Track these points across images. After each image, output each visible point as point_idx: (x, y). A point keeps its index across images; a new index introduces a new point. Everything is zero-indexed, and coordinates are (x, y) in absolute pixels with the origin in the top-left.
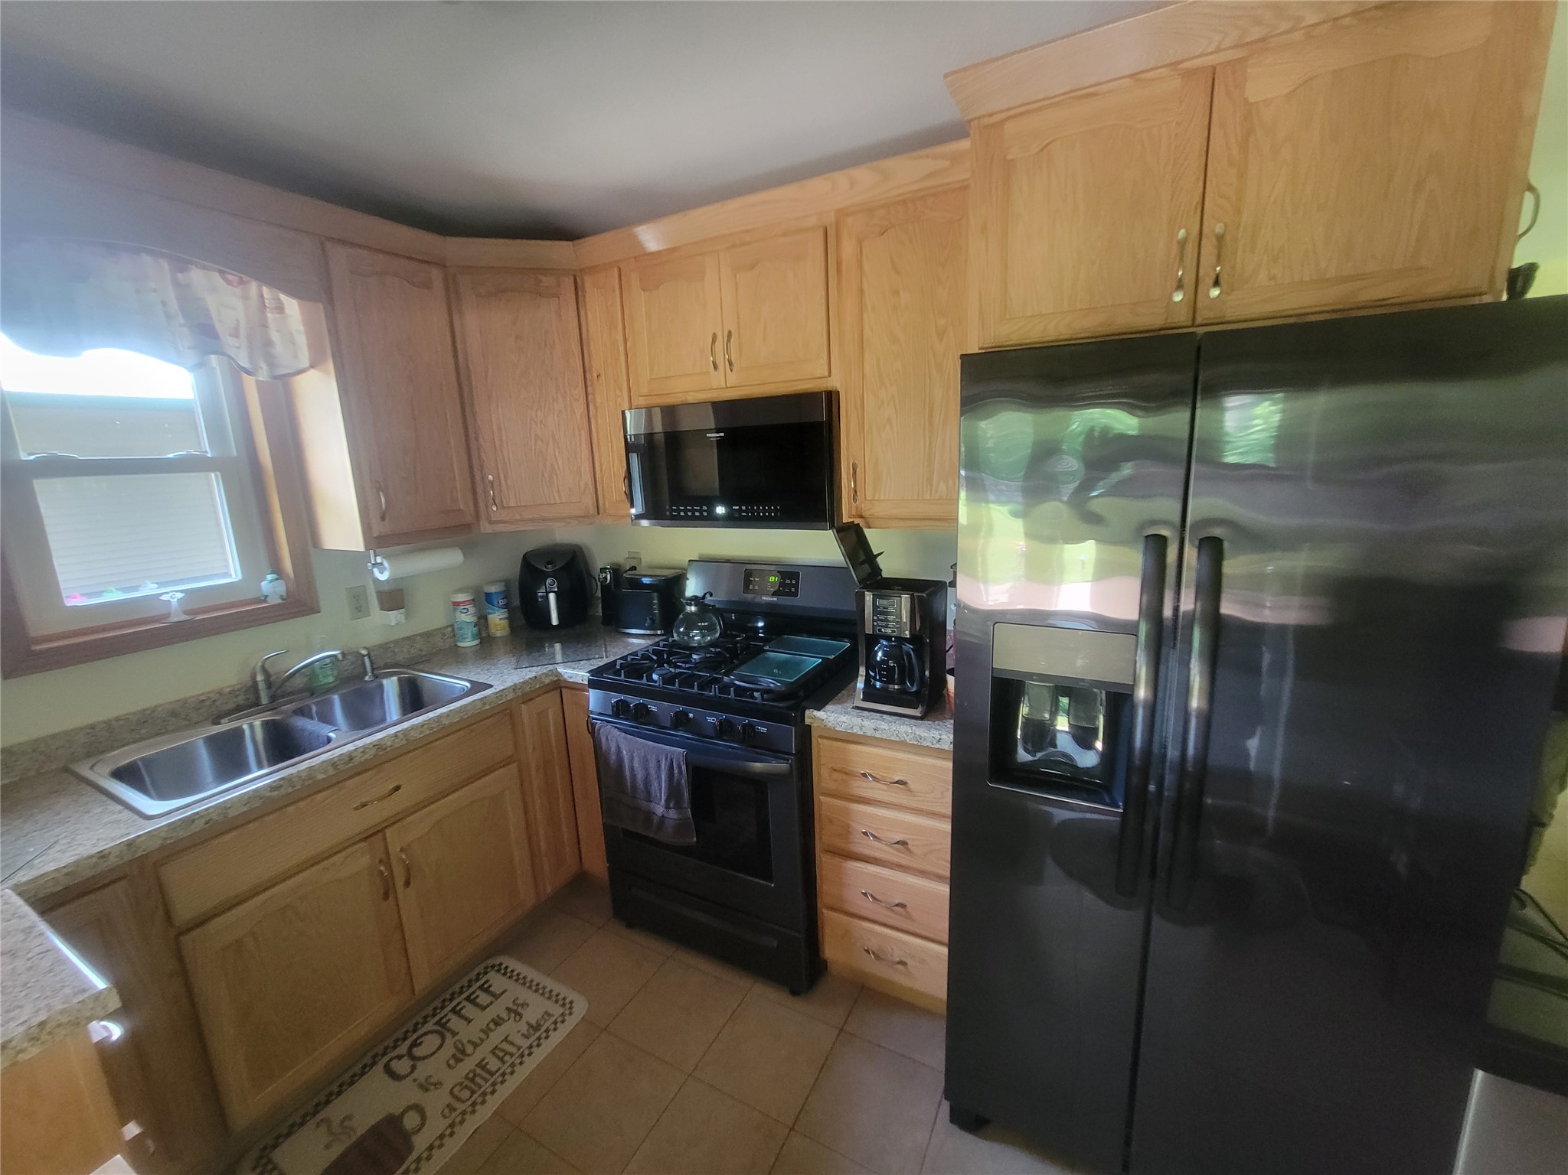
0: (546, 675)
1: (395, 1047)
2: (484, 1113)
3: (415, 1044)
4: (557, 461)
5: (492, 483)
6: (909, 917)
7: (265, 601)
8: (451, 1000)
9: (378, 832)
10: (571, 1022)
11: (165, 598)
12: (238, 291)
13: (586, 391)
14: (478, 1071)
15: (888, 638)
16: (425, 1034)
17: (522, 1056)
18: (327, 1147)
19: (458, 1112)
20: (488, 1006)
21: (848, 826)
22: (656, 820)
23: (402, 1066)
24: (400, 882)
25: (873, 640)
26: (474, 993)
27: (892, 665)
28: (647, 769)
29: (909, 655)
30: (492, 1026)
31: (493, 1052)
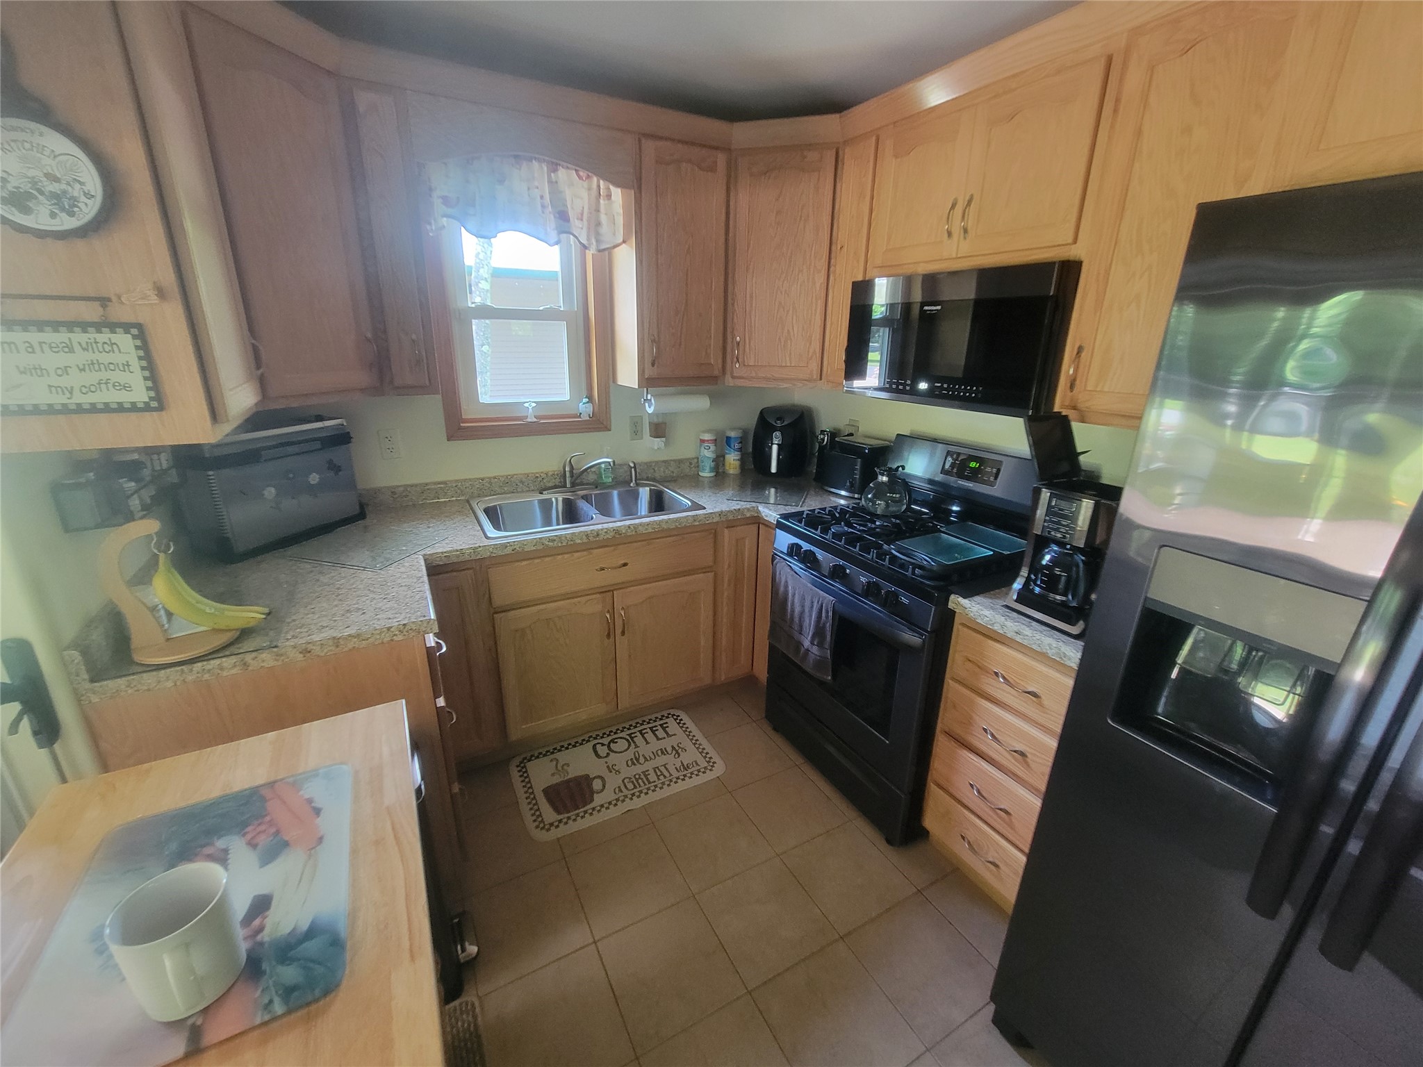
0: (748, 510)
1: (602, 737)
2: (637, 803)
3: (612, 741)
4: (793, 327)
5: (738, 344)
6: (1011, 825)
7: (580, 417)
8: (642, 724)
9: (609, 591)
10: (710, 776)
11: (526, 405)
12: (585, 184)
13: (829, 263)
14: (642, 776)
15: (1061, 544)
16: (621, 738)
17: (671, 781)
18: (553, 775)
19: (623, 794)
20: (661, 739)
21: (971, 718)
22: (803, 650)
23: (602, 751)
24: (618, 631)
25: (1042, 543)
26: (656, 726)
27: (1058, 573)
28: (803, 606)
29: (1077, 566)
30: (659, 752)
31: (654, 769)
